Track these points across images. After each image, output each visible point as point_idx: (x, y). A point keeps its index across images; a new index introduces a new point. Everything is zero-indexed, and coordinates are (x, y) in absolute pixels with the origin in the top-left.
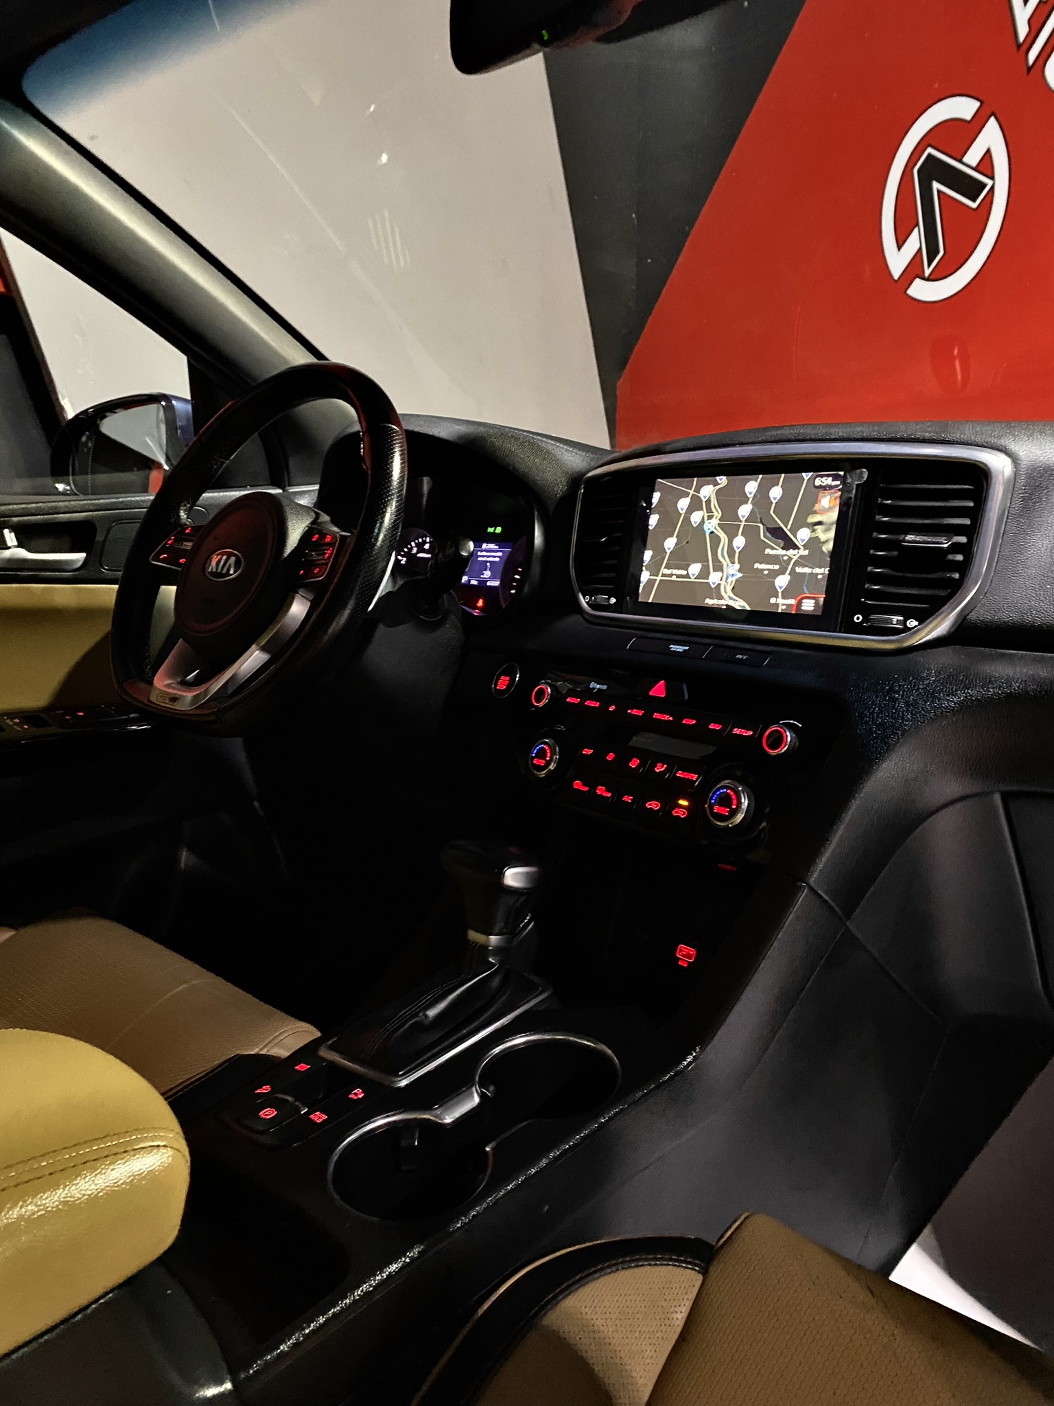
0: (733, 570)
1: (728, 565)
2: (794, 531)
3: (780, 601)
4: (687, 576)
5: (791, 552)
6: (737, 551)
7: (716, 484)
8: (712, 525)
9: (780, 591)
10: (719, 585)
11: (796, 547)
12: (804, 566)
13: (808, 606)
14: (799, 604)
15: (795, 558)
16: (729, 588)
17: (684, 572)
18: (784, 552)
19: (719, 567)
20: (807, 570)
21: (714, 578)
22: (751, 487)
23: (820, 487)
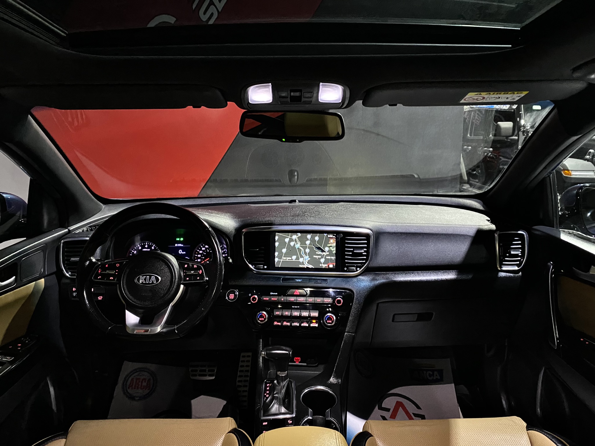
0: (307, 258)
1: (305, 256)
2: (324, 248)
3: (323, 265)
4: (292, 259)
5: (324, 253)
6: (307, 253)
7: (297, 235)
8: (298, 246)
9: (322, 263)
10: (303, 262)
11: (325, 252)
12: (328, 256)
13: (331, 266)
14: (328, 266)
15: (325, 255)
16: (306, 263)
17: (291, 258)
18: (322, 253)
19: (302, 257)
20: (329, 258)
21: (301, 260)
22: (309, 236)
23: (330, 237)
